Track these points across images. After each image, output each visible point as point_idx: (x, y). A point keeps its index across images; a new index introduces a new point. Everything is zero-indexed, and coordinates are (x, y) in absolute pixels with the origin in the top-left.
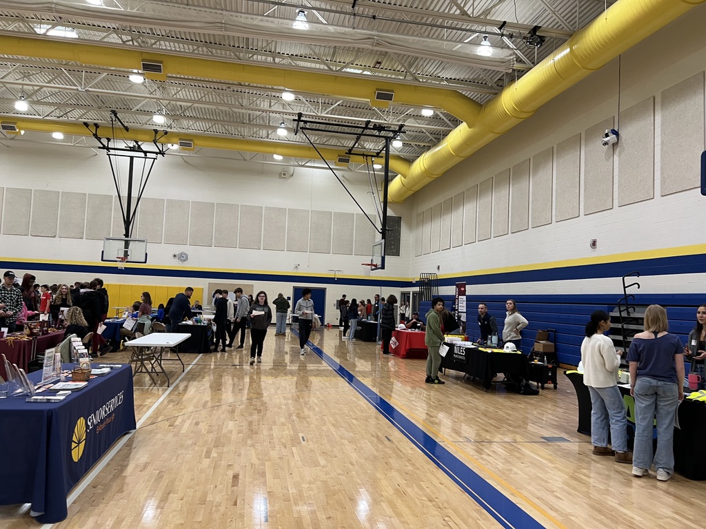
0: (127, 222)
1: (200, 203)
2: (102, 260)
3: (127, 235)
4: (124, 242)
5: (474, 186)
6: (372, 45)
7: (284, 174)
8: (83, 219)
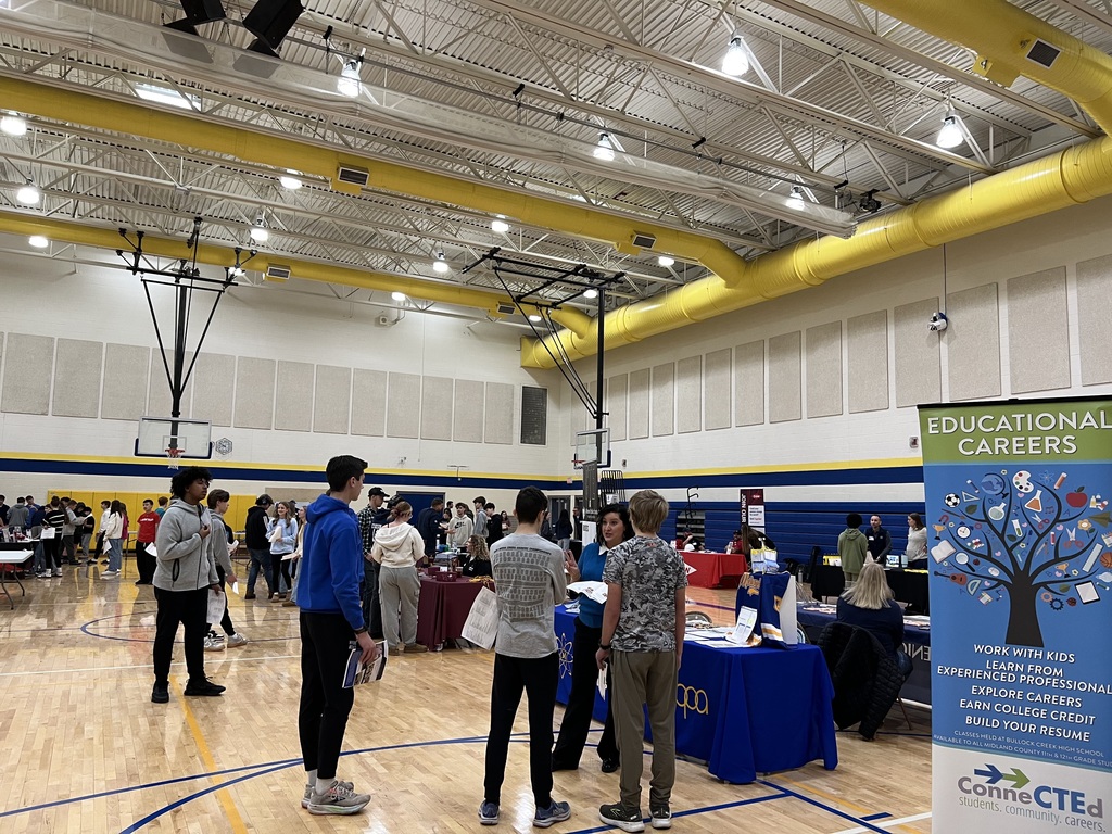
0: (177, 392)
1: (252, 359)
2: (136, 454)
3: (176, 413)
4: (171, 424)
5: (695, 358)
6: (718, 196)
7: (384, 320)
8: (48, 382)
